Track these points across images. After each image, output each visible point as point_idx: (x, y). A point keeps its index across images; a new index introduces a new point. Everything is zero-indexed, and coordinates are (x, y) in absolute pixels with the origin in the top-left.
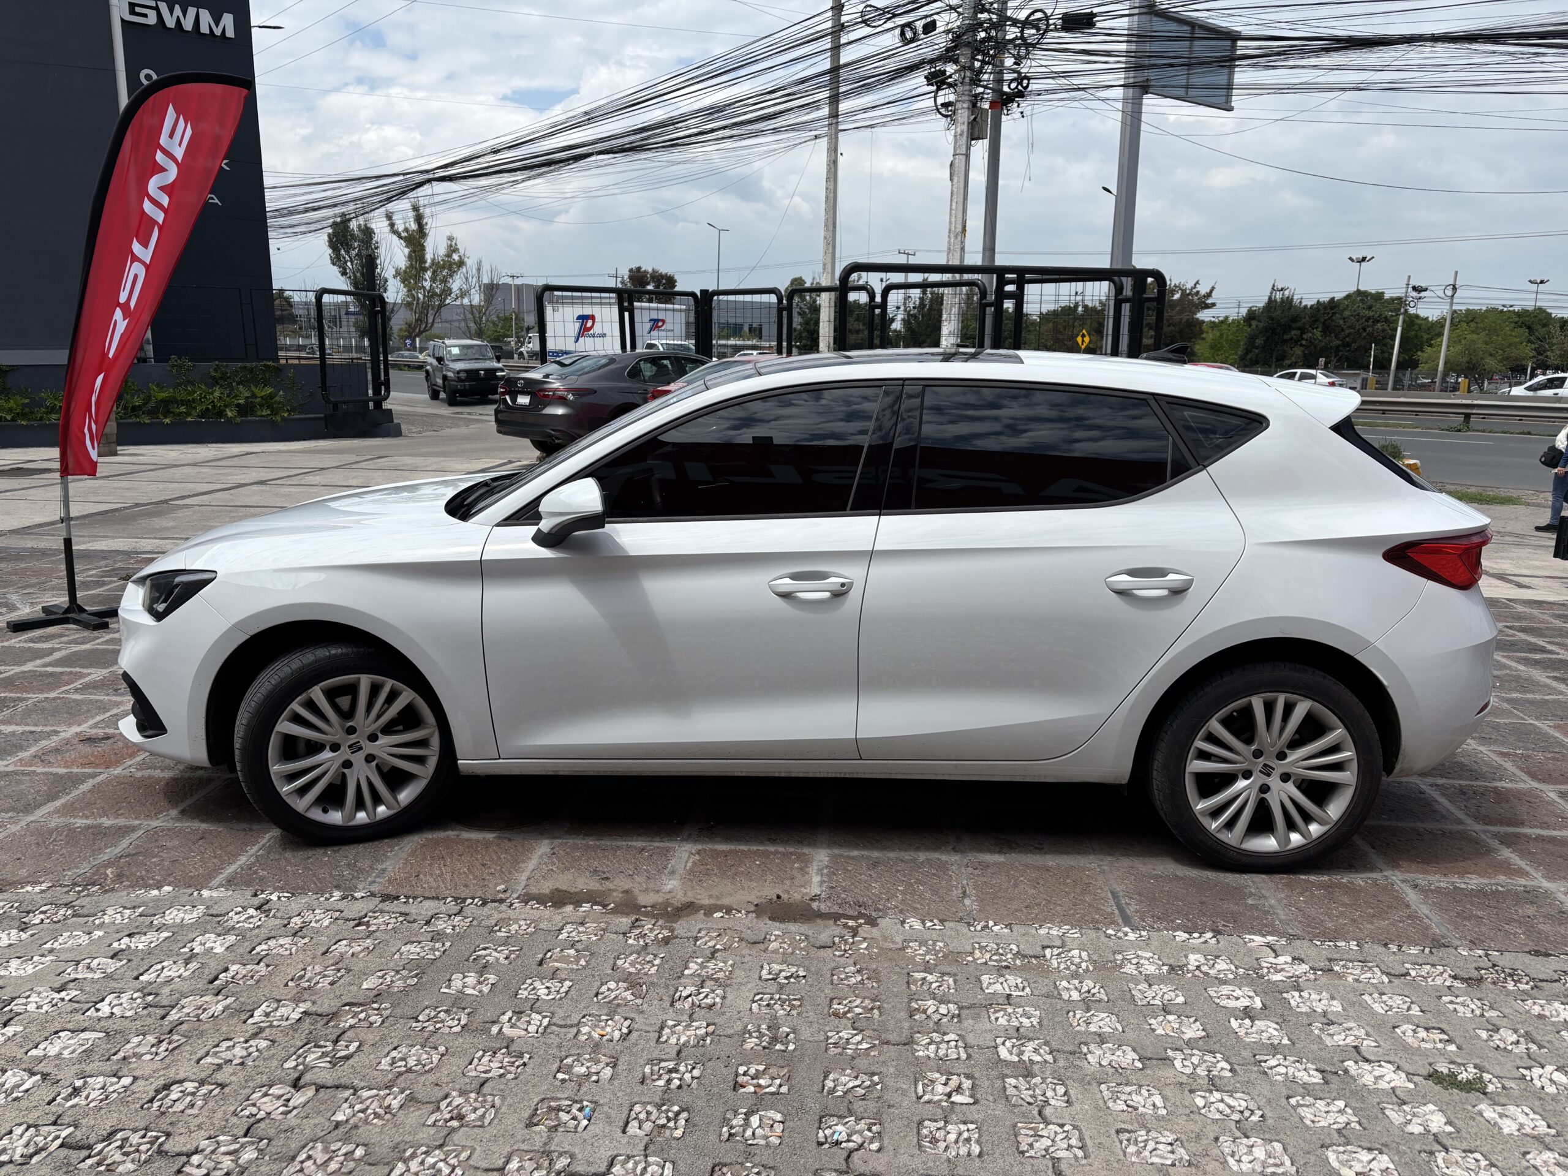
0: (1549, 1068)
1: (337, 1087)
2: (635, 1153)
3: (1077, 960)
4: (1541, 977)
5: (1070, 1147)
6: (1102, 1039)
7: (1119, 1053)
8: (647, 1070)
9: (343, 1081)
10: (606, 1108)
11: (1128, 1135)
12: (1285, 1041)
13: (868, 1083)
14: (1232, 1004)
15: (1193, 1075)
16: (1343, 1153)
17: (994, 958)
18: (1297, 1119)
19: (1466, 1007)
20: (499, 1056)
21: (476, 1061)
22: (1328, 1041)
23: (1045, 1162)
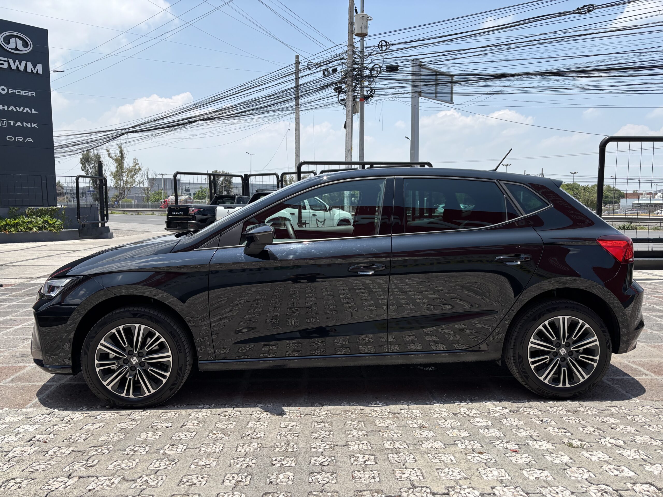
0: (608, 439)
1: (89, 477)
2: (228, 491)
3: (415, 414)
4: (601, 409)
5: (417, 476)
6: (428, 439)
7: (435, 443)
8: (232, 461)
9: (91, 474)
10: (214, 477)
11: (441, 470)
12: (502, 435)
13: (329, 460)
14: (479, 424)
15: (466, 449)
16: (529, 471)
17: (380, 414)
18: (509, 461)
19: (573, 421)
20: (164, 461)
21: (153, 464)
22: (519, 434)
23: (407, 482)
